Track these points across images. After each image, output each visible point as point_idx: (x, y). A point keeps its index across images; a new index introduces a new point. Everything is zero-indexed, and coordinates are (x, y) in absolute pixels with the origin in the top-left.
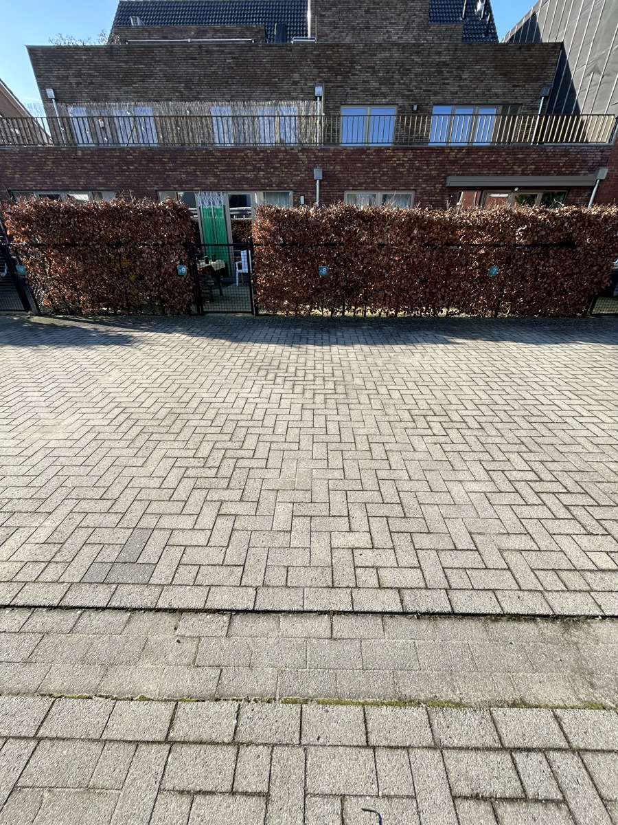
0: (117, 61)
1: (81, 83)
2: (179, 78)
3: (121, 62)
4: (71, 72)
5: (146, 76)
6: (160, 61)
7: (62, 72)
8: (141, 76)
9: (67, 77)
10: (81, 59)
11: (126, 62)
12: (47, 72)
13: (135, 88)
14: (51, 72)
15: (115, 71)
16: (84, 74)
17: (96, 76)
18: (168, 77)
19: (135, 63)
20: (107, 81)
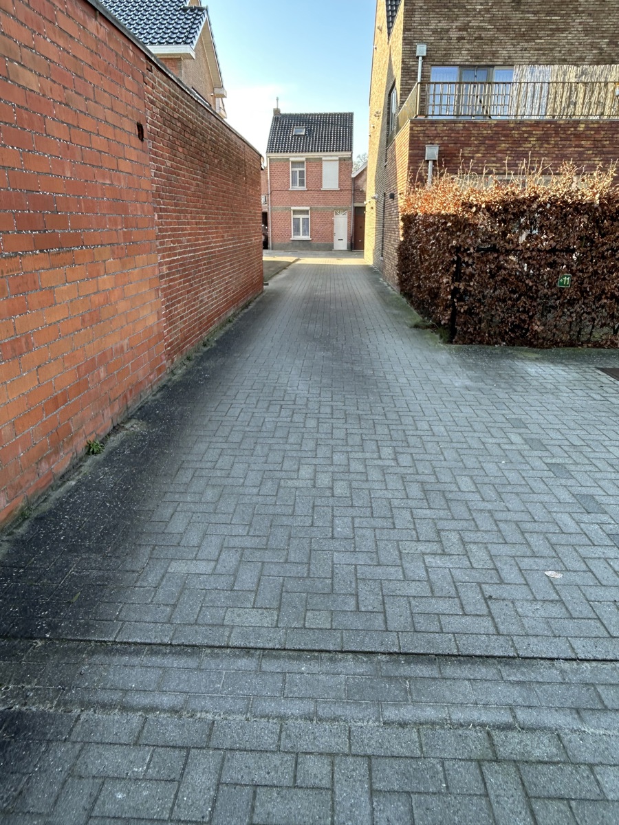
0: (523, 12)
1: (463, 38)
2: (603, 32)
3: (528, 12)
4: (455, 25)
5: (558, 30)
6: (583, 12)
7: (444, 24)
8: (551, 30)
9: (448, 31)
10: (475, 10)
11: (534, 13)
12: (421, 24)
13: (538, 44)
14: (427, 24)
15: (517, 24)
16: (472, 27)
17: (489, 30)
18: (587, 31)
19: (548, 14)
20: (501, 36)
